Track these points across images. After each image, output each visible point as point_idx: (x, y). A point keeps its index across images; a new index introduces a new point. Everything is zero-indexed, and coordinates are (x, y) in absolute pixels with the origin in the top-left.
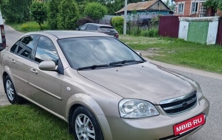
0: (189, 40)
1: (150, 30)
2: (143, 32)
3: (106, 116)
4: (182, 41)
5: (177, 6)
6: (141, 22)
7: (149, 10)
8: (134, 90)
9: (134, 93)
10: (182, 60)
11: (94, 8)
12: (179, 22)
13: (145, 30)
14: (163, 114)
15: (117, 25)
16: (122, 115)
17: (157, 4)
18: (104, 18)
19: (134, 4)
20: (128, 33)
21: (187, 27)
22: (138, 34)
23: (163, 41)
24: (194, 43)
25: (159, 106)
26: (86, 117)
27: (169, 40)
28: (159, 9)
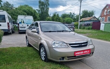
0: (105, 31)
1: (89, 27)
2: (86, 28)
3: (48, 47)
4: (102, 31)
5: (102, 19)
6: (86, 25)
7: (90, 20)
8: (60, 38)
9: (59, 39)
10: (99, 37)
11: (68, 20)
12: (100, 24)
13: (87, 27)
14: (69, 47)
15: (76, 25)
16: (53, 46)
17: (93, 18)
18: (72, 23)
19: (84, 18)
20: (80, 28)
21: (104, 26)
22: (84, 28)
23: (94, 31)
24: (107, 32)
25: (68, 44)
26: (43, 48)
27: (96, 31)
28: (94, 20)
